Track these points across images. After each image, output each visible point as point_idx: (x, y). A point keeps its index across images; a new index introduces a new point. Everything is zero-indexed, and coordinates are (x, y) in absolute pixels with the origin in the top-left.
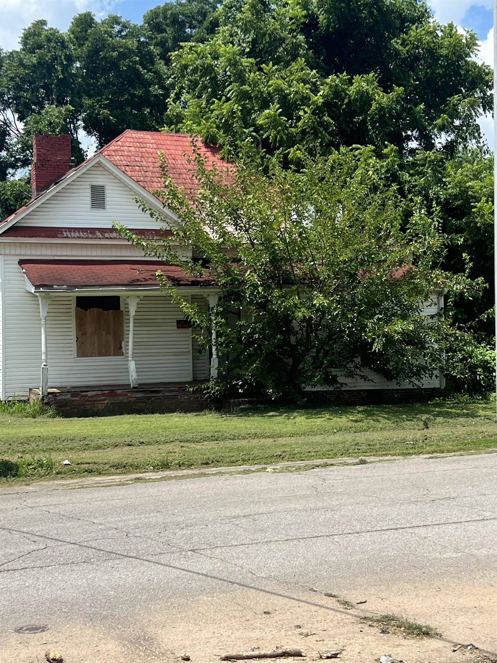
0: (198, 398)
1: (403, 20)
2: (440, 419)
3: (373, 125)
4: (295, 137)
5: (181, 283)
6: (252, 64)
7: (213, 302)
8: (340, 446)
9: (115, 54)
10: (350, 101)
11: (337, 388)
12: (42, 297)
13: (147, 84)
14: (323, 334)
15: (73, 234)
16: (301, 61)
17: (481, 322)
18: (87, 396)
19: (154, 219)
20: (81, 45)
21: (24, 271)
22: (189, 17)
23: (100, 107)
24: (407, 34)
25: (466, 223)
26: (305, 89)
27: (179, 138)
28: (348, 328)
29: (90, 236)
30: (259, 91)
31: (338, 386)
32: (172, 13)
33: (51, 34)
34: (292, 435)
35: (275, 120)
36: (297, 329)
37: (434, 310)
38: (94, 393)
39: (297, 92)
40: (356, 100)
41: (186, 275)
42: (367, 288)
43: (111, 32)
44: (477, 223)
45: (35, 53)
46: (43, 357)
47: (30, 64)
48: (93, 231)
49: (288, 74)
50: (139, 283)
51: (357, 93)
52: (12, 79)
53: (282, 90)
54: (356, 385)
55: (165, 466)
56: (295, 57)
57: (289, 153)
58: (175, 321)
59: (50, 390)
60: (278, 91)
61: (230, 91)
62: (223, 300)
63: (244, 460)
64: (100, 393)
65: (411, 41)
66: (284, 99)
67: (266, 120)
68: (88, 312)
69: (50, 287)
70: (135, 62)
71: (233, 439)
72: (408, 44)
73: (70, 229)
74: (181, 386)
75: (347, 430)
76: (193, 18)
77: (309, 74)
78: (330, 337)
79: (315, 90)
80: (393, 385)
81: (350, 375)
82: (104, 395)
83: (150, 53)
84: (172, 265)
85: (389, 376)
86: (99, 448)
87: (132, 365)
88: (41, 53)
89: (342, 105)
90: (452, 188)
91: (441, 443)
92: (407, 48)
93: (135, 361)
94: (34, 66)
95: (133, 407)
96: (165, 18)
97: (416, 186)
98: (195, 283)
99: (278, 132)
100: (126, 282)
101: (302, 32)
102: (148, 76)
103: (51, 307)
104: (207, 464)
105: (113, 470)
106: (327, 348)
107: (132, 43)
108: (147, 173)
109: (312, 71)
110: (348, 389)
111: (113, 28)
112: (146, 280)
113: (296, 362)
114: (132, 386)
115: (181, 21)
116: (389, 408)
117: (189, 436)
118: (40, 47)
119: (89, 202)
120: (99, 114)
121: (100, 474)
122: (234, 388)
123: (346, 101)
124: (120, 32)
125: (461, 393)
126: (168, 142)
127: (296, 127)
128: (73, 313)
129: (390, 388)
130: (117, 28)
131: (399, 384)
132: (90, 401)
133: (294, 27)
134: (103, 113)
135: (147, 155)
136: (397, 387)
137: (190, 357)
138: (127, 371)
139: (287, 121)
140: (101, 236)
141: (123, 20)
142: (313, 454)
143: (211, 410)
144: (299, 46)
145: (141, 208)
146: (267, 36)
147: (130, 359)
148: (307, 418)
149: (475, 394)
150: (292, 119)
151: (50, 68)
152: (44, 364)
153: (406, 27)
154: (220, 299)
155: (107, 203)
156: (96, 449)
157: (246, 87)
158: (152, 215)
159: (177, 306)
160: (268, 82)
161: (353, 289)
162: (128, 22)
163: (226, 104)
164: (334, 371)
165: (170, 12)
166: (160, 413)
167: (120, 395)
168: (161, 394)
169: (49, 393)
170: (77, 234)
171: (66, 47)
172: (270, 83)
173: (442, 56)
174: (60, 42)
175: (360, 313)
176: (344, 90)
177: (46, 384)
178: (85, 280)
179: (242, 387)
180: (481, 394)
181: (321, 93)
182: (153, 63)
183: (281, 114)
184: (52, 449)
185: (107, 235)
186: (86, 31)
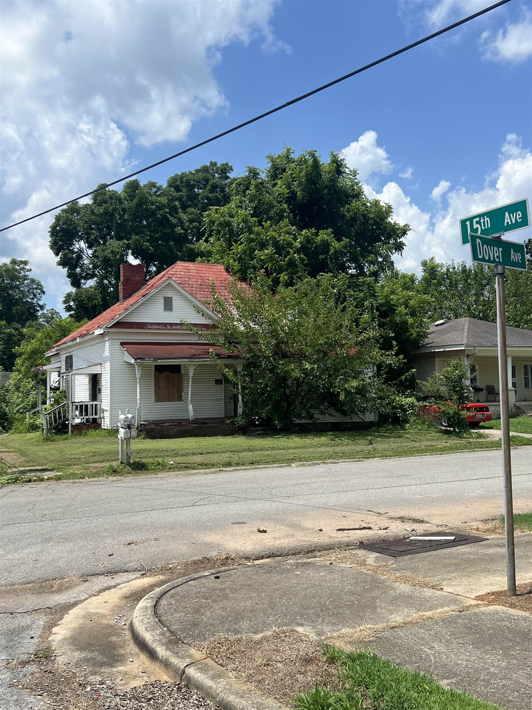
0: (230, 427)
1: (347, 196)
2: (379, 439)
3: (331, 261)
4: (283, 267)
5: (221, 356)
6: (255, 221)
7: (239, 368)
8: (327, 454)
9: (154, 207)
10: (316, 245)
11: (314, 421)
12: (137, 365)
13: (173, 226)
14: (305, 388)
15: (153, 326)
16: (286, 221)
17: (401, 381)
18: (164, 426)
19: (204, 318)
20: (131, 200)
21: (125, 349)
22: (198, 182)
23: (144, 241)
24: (350, 205)
25: (389, 321)
26: (289, 238)
27: (210, 267)
28: (322, 384)
29: (164, 328)
30: (261, 239)
31: (314, 420)
32: (186, 180)
33: (112, 194)
34: (295, 448)
35: (271, 257)
36: (290, 384)
37: (370, 374)
38: (168, 424)
39: (284, 240)
40: (320, 245)
41: (225, 351)
42: (334, 360)
43: (150, 193)
44: (396, 320)
45: (102, 206)
46: (138, 402)
47: (99, 213)
48: (165, 324)
49: (278, 229)
50: (196, 357)
51: (321, 241)
52: (86, 222)
53: (275, 239)
54: (325, 419)
55: (229, 464)
56: (281, 218)
57: (280, 277)
58: (214, 380)
59: (142, 423)
60: (273, 238)
61: (242, 238)
62: (245, 367)
63: (273, 462)
64: (172, 424)
65: (352, 209)
66: (276, 244)
67: (266, 257)
68: (162, 374)
69: (143, 359)
70: (167, 213)
71: (261, 450)
72: (350, 211)
73: (151, 324)
74: (221, 420)
75: (327, 445)
76: (200, 182)
77: (291, 229)
78: (309, 390)
79: (295, 239)
80: (347, 420)
81: (323, 413)
82: (174, 425)
83: (175, 206)
84: (216, 346)
85: (345, 413)
86: (184, 455)
87: (190, 407)
88: (106, 206)
89: (311, 248)
90: (381, 299)
91: (384, 452)
92: (350, 214)
93: (192, 404)
94: (101, 214)
95: (192, 433)
96: (182, 182)
97: (358, 298)
98: (229, 357)
99: (274, 264)
100: (188, 356)
101: (286, 202)
102: (174, 221)
103: (143, 371)
104: (252, 463)
105: (200, 467)
106: (308, 397)
107: (164, 200)
108: (193, 289)
109: (293, 227)
110: (320, 422)
111: (151, 190)
112: (200, 355)
113: (290, 405)
114: (191, 420)
115: (192, 185)
116: (347, 433)
117: (235, 449)
118: (105, 202)
119: (163, 307)
120: (143, 245)
121: (194, 469)
122: (254, 421)
123: (314, 245)
124: (156, 192)
125: (387, 424)
126: (204, 269)
127: (284, 261)
128: (153, 375)
129: (345, 421)
130: (154, 190)
131: (351, 418)
132: (166, 429)
133: (282, 199)
134: (146, 245)
135: (191, 277)
136: (350, 421)
137: (223, 402)
138: (187, 411)
139: (279, 257)
140: (170, 328)
141: (158, 185)
142: (312, 458)
143: (239, 434)
144: (283, 211)
145: (196, 311)
146: (265, 204)
147: (189, 403)
148: (301, 439)
149: (396, 425)
150: (282, 256)
151: (112, 216)
152: (139, 406)
153: (349, 201)
154: (244, 366)
155: (174, 308)
156: (182, 456)
157: (252, 236)
158: (203, 315)
159: (220, 370)
160: (266, 233)
161: (325, 361)
162: (161, 186)
163: (240, 246)
164: (312, 411)
165: (185, 178)
166: (208, 436)
167: (184, 425)
168: (208, 425)
169: (141, 424)
170: (156, 327)
171: (122, 203)
172: (268, 234)
173: (371, 218)
174: (119, 200)
175: (330, 376)
176: (313, 239)
177: (140, 419)
178: (164, 355)
179: (258, 420)
180: (399, 425)
181: (299, 240)
182: (177, 213)
183: (275, 253)
184: (157, 456)
185: (174, 327)
186: (134, 192)
